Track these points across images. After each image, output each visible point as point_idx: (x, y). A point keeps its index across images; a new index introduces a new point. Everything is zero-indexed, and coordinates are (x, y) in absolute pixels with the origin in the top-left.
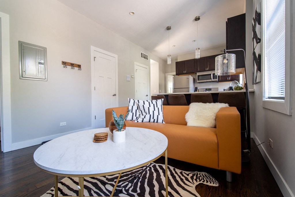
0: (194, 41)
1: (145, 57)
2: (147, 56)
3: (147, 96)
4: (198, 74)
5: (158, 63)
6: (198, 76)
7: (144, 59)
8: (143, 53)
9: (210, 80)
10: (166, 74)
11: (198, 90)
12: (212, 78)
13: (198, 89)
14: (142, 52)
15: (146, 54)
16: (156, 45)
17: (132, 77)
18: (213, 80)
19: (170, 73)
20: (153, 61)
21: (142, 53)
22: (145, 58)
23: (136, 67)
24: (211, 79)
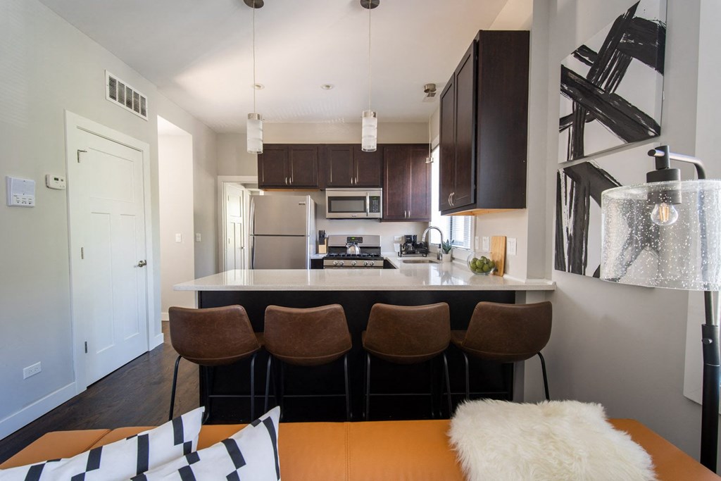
0: (328, 86)
1: (134, 103)
2: (143, 98)
3: (142, 264)
4: (330, 192)
5: (191, 136)
6: (330, 199)
7: (125, 106)
8: (118, 80)
9: (363, 215)
10: (219, 177)
11: (328, 239)
12: (368, 207)
13: (327, 236)
14: (114, 77)
15: (134, 90)
16: (184, 64)
17: (52, 183)
18: (371, 215)
19: (236, 178)
20: (172, 125)
21: (112, 82)
22: (129, 104)
23: (75, 140)
24: (365, 211)
